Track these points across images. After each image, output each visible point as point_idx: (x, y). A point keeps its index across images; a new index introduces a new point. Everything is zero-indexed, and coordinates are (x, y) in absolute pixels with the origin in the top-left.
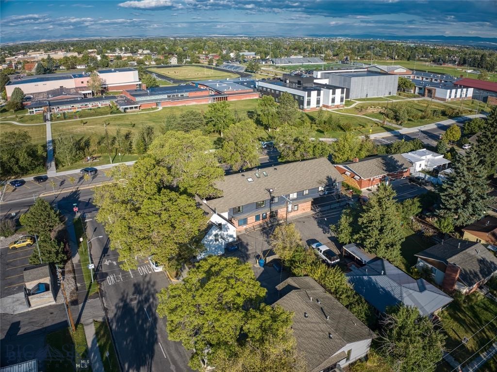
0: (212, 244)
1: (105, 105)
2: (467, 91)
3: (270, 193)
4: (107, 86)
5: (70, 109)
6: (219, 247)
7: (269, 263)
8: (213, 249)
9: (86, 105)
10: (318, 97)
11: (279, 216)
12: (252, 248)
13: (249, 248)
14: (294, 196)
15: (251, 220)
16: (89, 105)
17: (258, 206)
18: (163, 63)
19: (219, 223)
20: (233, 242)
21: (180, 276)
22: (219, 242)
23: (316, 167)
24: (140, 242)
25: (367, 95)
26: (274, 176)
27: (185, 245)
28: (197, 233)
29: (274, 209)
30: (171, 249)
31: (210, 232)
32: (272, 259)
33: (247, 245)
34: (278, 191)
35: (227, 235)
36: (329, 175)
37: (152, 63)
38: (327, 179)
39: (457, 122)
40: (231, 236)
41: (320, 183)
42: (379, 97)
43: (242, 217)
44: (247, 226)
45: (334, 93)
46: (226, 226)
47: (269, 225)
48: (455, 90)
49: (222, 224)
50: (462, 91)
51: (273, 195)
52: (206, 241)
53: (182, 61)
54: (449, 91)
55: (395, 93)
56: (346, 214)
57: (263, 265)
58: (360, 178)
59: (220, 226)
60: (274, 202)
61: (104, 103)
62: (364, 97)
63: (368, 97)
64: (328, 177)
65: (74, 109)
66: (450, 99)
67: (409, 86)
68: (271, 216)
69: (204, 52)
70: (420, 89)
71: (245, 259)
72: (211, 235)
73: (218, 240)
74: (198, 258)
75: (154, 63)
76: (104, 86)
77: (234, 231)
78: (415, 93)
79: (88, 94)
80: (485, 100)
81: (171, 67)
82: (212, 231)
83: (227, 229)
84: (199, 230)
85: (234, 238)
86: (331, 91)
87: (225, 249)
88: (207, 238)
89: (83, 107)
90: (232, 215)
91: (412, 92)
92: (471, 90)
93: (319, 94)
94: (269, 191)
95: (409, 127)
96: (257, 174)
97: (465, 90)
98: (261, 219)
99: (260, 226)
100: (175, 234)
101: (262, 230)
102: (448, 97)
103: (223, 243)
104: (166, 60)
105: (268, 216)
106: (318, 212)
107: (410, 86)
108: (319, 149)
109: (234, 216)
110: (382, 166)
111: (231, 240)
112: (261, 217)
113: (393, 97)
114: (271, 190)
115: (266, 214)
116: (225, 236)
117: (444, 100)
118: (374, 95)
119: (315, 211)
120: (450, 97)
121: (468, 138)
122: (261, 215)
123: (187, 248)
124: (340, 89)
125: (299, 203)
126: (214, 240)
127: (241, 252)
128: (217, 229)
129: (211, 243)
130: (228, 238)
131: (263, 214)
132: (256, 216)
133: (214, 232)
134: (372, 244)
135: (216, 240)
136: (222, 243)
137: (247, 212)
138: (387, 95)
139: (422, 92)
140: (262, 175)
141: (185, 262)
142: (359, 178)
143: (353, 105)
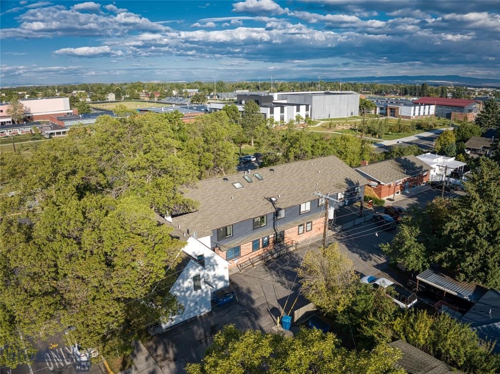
0: (189, 296)
1: (26, 132)
2: (429, 108)
3: (273, 204)
4: (31, 115)
6: (203, 299)
7: (298, 321)
8: (192, 304)
9: (3, 132)
10: (282, 114)
11: (286, 240)
12: (257, 296)
13: (254, 296)
14: (306, 207)
15: (246, 248)
16: (6, 132)
17: (256, 224)
18: (99, 100)
19: (199, 255)
20: (225, 288)
21: (130, 367)
22: (202, 291)
23: (326, 167)
24: (33, 304)
25: (329, 115)
26: (271, 180)
27: (137, 302)
28: (162, 274)
29: (279, 229)
30: (108, 315)
31: (185, 272)
32: (303, 313)
33: (249, 291)
34: (283, 200)
35: (214, 276)
36: (348, 177)
37: (87, 100)
38: (347, 183)
39: (435, 134)
40: (221, 278)
41: (339, 187)
42: (342, 117)
43: (233, 244)
44: (240, 259)
45: (298, 110)
46: (212, 261)
47: (275, 256)
48: (418, 107)
49: (205, 256)
50: (425, 108)
51: (277, 206)
52: (178, 291)
53: (121, 98)
54: (413, 108)
55: (356, 113)
56: (408, 224)
57: (288, 326)
58: (379, 183)
59: (201, 261)
60: (279, 218)
61: (25, 130)
62: (327, 117)
63: (331, 118)
64: (347, 179)
66: (414, 117)
67: (369, 106)
68: (276, 242)
69: (144, 91)
70: (381, 109)
71: (253, 319)
72: (187, 278)
73: (199, 287)
74: (164, 326)
75: (89, 100)
76: (27, 115)
77: (225, 268)
78: (376, 113)
79: (7, 122)
80: (449, 116)
81: (108, 102)
82: (188, 270)
83: (213, 266)
84: (166, 268)
85: (226, 281)
86: (295, 107)
87: (212, 301)
88: (179, 285)
90: (217, 242)
91: (373, 113)
92: (433, 107)
93: (282, 111)
94: (271, 201)
95: (390, 140)
96: (246, 177)
97: (427, 107)
98: (261, 246)
99: (262, 258)
100: (115, 281)
101: (266, 265)
102: (412, 115)
103: (209, 292)
104: (102, 96)
105: (271, 241)
106: (340, 232)
107: (371, 106)
108: (318, 148)
109: (219, 243)
110: (400, 169)
111: (220, 285)
112: (261, 244)
113: (355, 117)
114: (273, 199)
115: (269, 239)
116: (211, 280)
117: (409, 117)
118: (336, 116)
119: (334, 230)
120: (414, 115)
121: (465, 143)
122: (261, 240)
123: (144, 309)
124: (305, 106)
125: (313, 218)
126: (192, 288)
127: (241, 305)
128: (197, 267)
129: (187, 294)
130: (217, 282)
131: (263, 239)
132: (253, 242)
133: (193, 273)
134: (476, 265)
135: (196, 287)
136: (206, 293)
137: (240, 235)
138: (349, 115)
139: (383, 111)
140: (254, 179)
141: (139, 337)
142: (377, 184)
143: (319, 125)
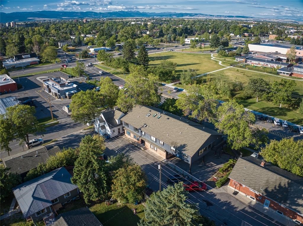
5: (257, 64)
14: (153, 139)
41: (173, 143)
65: (259, 64)
79: (284, 59)
89: (265, 65)
96: (155, 115)
105: (140, 140)
114: (145, 126)
132: (134, 135)
